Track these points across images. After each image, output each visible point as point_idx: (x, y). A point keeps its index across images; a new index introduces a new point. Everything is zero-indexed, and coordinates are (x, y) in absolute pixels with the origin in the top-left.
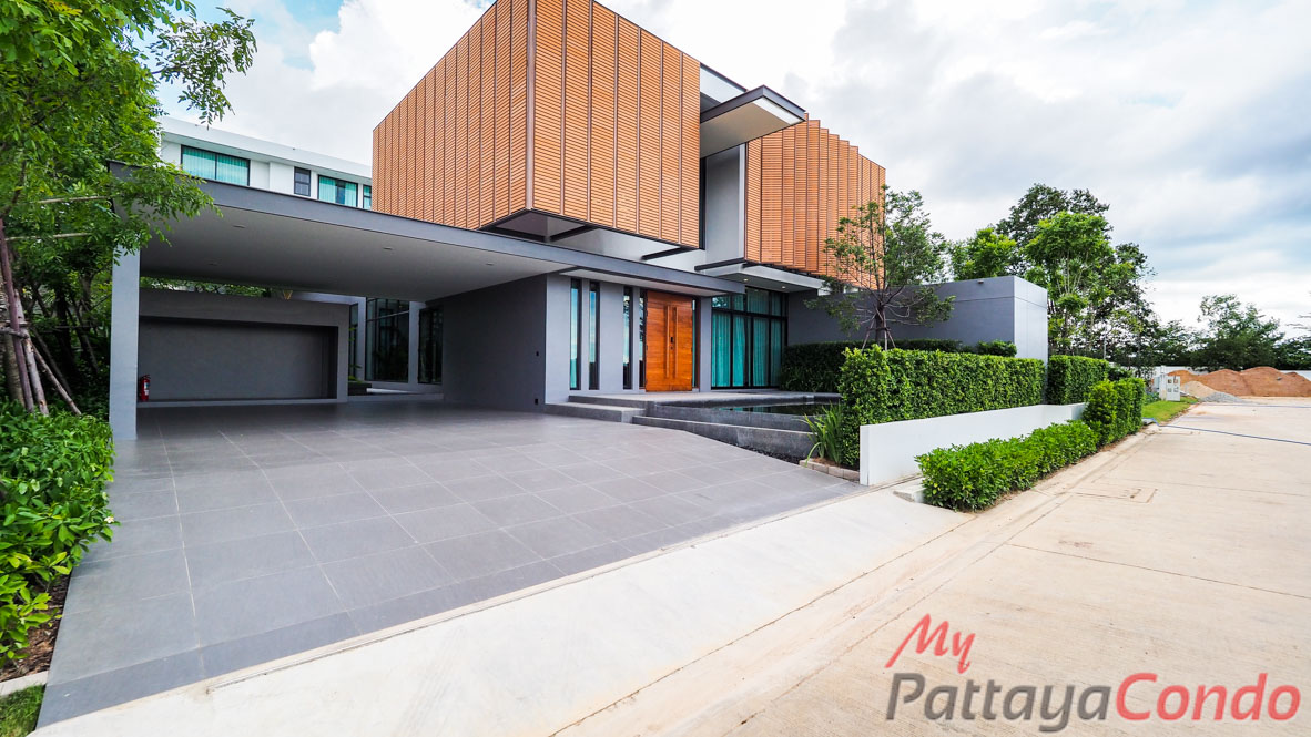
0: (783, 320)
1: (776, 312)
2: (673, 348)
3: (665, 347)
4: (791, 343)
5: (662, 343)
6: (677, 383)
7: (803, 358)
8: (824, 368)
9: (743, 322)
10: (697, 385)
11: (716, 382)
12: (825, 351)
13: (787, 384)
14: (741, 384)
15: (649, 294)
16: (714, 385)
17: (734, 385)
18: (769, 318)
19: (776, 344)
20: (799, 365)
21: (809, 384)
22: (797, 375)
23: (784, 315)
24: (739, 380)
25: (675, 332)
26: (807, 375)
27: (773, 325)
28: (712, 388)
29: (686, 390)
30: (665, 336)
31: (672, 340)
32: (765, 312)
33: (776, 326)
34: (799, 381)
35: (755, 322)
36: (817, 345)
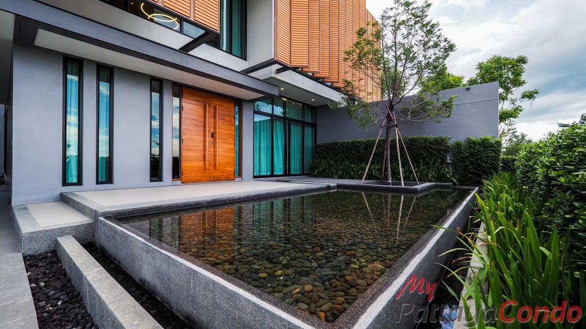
0: (313, 126)
1: (308, 119)
2: (215, 142)
3: (204, 141)
4: (319, 143)
5: (202, 138)
6: (218, 173)
7: (327, 153)
8: (343, 160)
9: (282, 125)
10: (240, 174)
11: (260, 171)
12: (343, 147)
13: (316, 173)
14: (281, 173)
15: (184, 90)
16: (256, 174)
17: (276, 173)
18: (303, 124)
19: (309, 142)
20: (325, 158)
21: (332, 172)
22: (323, 166)
23: (314, 122)
24: (279, 169)
25: (215, 128)
26: (330, 166)
27: (306, 129)
28: (255, 177)
29: (228, 179)
30: (205, 131)
31: (213, 136)
32: (300, 119)
33: (308, 131)
34: (324, 170)
35: (292, 127)
36: (337, 143)
